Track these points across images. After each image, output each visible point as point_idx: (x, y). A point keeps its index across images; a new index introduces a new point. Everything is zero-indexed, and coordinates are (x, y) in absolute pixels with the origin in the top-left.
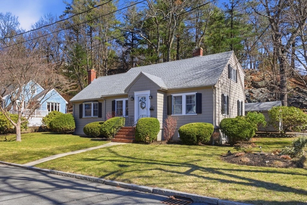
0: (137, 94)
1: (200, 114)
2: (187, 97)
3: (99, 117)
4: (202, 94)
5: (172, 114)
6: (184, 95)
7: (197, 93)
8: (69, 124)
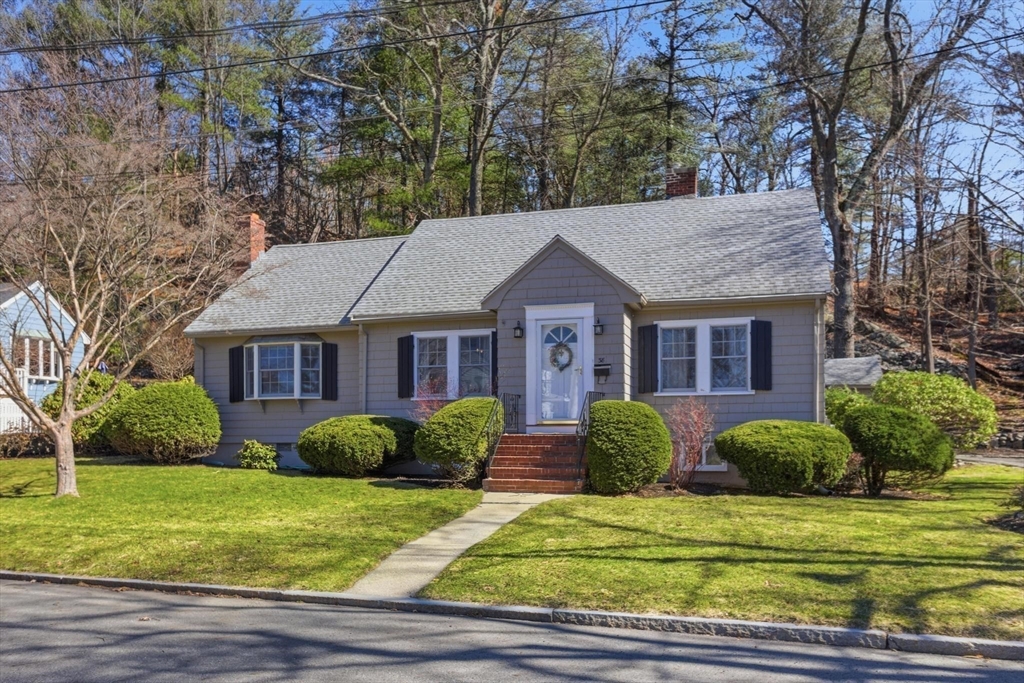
0: (535, 315)
1: (765, 392)
2: (717, 333)
3: (325, 397)
4: (773, 324)
5: (656, 391)
6: (704, 327)
7: (753, 318)
8: (200, 424)
